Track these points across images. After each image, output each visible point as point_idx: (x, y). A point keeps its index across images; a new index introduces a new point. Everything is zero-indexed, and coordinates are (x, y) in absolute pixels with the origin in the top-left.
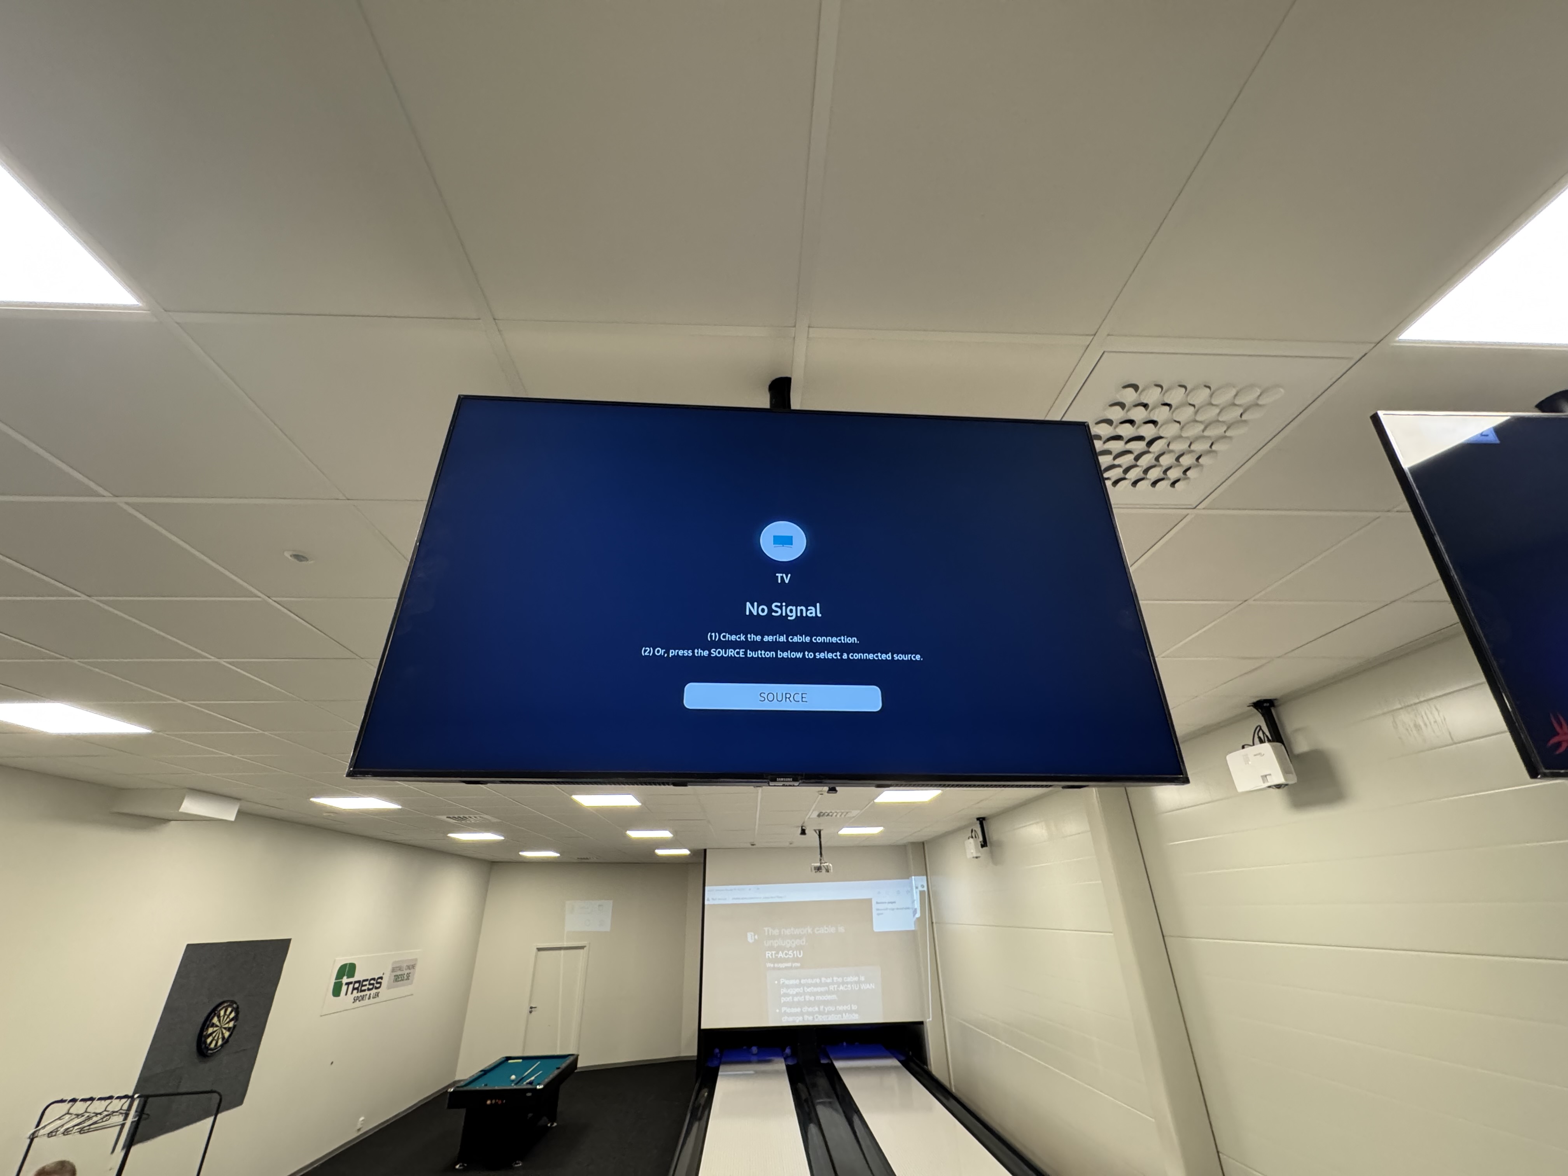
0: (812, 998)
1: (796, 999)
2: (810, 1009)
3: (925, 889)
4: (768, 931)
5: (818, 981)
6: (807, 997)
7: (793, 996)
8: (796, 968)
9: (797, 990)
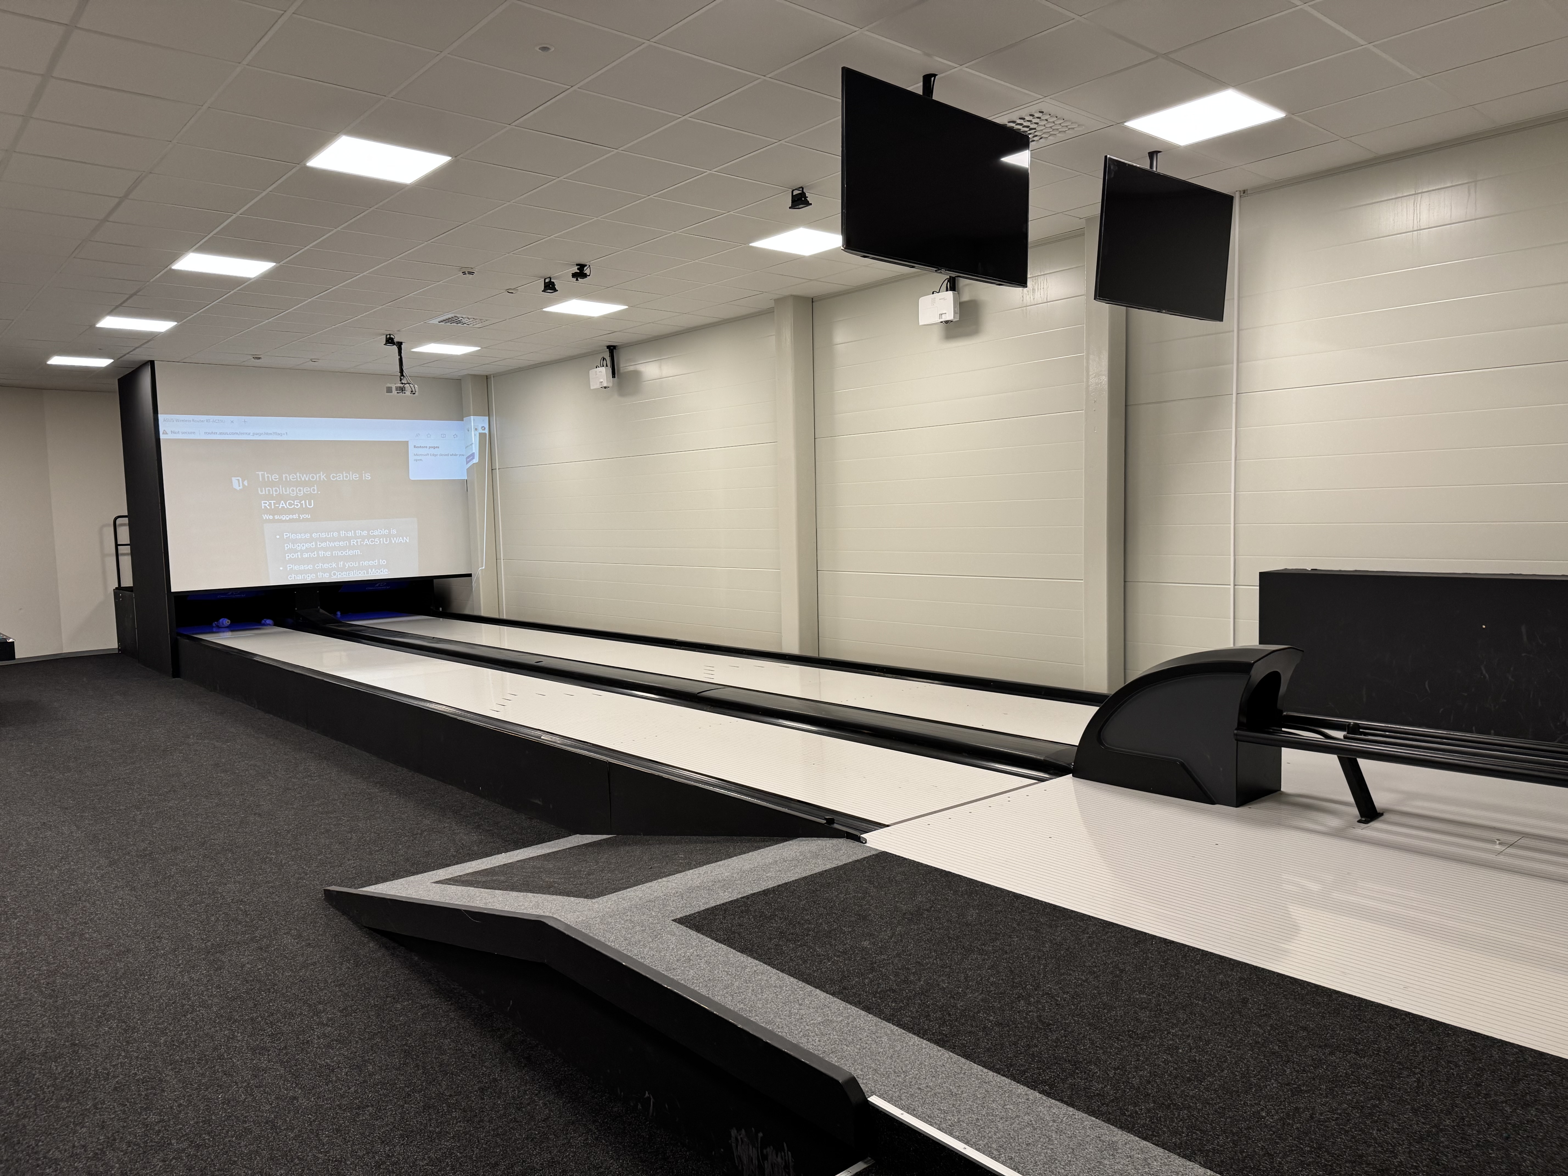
0: (328, 554)
1: (306, 555)
2: (326, 566)
3: (487, 431)
4: (263, 476)
5: (336, 534)
6: (321, 553)
7: (302, 552)
8: (304, 520)
9: (307, 545)
